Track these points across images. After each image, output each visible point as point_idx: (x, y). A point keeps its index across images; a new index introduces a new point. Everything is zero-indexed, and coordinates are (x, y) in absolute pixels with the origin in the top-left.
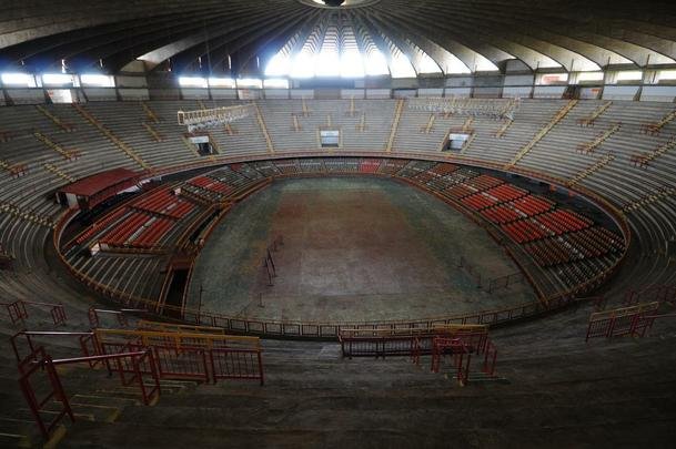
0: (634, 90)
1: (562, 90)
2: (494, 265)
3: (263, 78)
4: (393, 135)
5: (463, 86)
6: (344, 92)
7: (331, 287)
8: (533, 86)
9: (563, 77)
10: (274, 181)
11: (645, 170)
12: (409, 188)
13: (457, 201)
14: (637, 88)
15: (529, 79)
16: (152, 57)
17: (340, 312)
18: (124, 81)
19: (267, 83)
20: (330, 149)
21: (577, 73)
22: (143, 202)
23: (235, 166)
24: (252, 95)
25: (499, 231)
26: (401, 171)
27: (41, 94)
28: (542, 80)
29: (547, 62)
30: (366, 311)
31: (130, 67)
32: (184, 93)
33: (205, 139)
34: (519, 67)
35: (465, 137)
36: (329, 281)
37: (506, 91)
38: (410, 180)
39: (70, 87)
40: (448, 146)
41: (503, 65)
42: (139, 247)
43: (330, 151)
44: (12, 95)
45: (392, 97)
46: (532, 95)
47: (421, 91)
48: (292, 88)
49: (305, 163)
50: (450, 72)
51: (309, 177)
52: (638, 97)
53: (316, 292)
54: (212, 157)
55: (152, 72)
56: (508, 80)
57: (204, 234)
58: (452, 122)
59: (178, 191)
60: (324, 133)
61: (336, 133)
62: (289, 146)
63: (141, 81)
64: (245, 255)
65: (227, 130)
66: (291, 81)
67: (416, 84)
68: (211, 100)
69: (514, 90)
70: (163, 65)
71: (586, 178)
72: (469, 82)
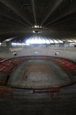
1: (74, 46)
4: (47, 53)
6: (39, 46)
7: (35, 79)
9: (74, 44)
10: (27, 60)
12: (50, 61)
13: (58, 63)
15: (68, 44)
17: (37, 84)
18: (3, 44)
19: (26, 44)
22: (3, 64)
23: (20, 57)
24: (24, 46)
25: (65, 69)
26: (48, 58)
28: (70, 44)
29: (71, 41)
30: (41, 84)
31: (4, 42)
32: (13, 46)
33: (15, 53)
34: (67, 42)
35: (58, 53)
36: (35, 78)
37: (65, 46)
38: (50, 60)
40: (56, 54)
41: (64, 42)
43: (36, 55)
45: (47, 46)
46: (69, 46)
47: (51, 46)
48: (30, 45)
49: (32, 57)
50: (56, 43)
51: (33, 59)
53: (33, 80)
54: (16, 56)
55: (7, 42)
56: (65, 44)
57: (13, 69)
58: (56, 51)
59: (10, 62)
60: (35, 52)
61: (37, 52)
63: (6, 44)
64: (20, 73)
65: (19, 52)
67: (50, 44)
68: (17, 47)
70: (9, 41)
72: (59, 44)
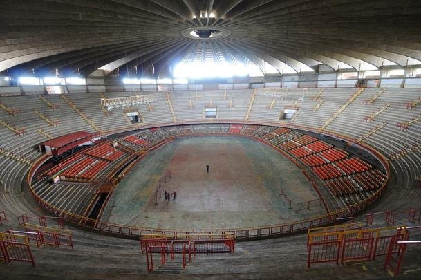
0: (400, 81)
1: (355, 82)
2: (304, 193)
3: (173, 78)
4: (249, 111)
5: (293, 81)
6: (221, 86)
7: (194, 206)
8: (337, 80)
9: (355, 74)
10: (175, 138)
11: (406, 132)
12: (258, 143)
13: (287, 151)
14: (402, 80)
15: (333, 76)
16: (108, 68)
17: (196, 223)
18: (90, 81)
19: (176, 82)
20: (211, 119)
21: (364, 71)
22: (93, 151)
23: (153, 129)
24: (166, 88)
25: (312, 171)
26: (255, 132)
27: (42, 89)
28: (342, 76)
29: (343, 66)
30: (213, 223)
31: (95, 73)
32: (126, 87)
33: (136, 114)
34: (326, 69)
35: (294, 111)
36: (193, 202)
37: (320, 83)
38: (261, 138)
39: (59, 85)
40: (284, 117)
41: (317, 68)
42: (84, 178)
43: (211, 120)
44: (25, 90)
45: (250, 88)
46: (336, 86)
47: (267, 84)
48: (190, 84)
49: (196, 128)
50: (285, 72)
51: (197, 136)
52: (403, 86)
53: (184, 209)
54: (139, 124)
55: (108, 77)
56: (321, 77)
58: (287, 103)
59: (116, 144)
60: (207, 110)
61: (215, 109)
62: (186, 118)
63: (102, 81)
65: (149, 108)
66: (189, 80)
67: (264, 80)
68: (141, 91)
69: (324, 82)
70: (114, 72)
71: (369, 137)
72: (297, 78)
